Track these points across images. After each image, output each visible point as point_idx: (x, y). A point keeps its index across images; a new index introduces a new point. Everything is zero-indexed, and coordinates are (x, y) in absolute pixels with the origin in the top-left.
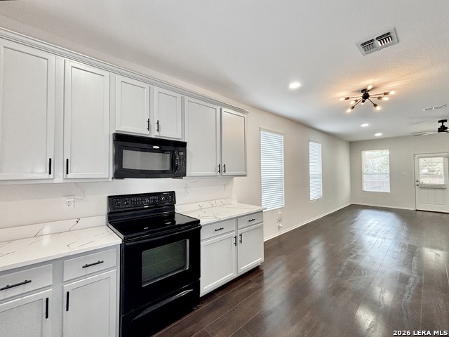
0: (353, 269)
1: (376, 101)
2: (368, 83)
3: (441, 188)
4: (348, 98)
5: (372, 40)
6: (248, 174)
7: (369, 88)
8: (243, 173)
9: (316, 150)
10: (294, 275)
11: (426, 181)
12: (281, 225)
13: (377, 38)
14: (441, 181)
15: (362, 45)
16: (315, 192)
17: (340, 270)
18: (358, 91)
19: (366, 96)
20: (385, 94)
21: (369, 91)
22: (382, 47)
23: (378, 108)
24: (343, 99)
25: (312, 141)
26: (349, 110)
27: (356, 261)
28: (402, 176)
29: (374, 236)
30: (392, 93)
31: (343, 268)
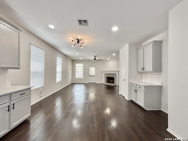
0: (72, 106)
1: (81, 45)
2: (79, 37)
3: (94, 76)
4: (73, 41)
5: (81, 21)
6: (21, 67)
7: (80, 39)
8: (17, 67)
9: (59, 61)
10: (49, 116)
11: (91, 74)
12: (41, 95)
13: (83, 21)
14: (94, 74)
15: (79, 21)
16: (59, 79)
17: (68, 107)
18: (76, 39)
19: (78, 42)
20: (84, 43)
21: (79, 40)
22: (84, 25)
23: (82, 47)
24: (71, 40)
25: (58, 56)
26: (73, 46)
27: (73, 102)
28: (86, 72)
29: (78, 92)
30: (85, 43)
31: (69, 106)
